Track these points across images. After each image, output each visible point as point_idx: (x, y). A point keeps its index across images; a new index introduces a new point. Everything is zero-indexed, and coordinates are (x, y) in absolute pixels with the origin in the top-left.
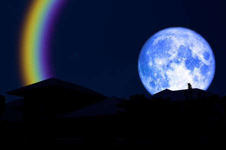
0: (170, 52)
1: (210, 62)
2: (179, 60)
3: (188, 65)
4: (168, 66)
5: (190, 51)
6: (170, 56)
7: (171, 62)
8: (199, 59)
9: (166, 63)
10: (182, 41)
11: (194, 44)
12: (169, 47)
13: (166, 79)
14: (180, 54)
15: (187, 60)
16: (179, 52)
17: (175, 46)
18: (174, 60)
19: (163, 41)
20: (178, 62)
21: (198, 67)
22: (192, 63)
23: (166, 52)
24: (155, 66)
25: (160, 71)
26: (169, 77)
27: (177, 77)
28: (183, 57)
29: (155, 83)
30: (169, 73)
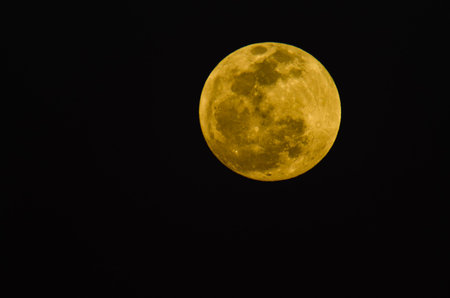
0: (240, 109)
1: (271, 48)
2: (256, 94)
3: (269, 81)
4: (264, 116)
5: (244, 75)
6: (246, 110)
7: (257, 109)
8: (262, 61)
9: (259, 119)
10: (224, 88)
11: (234, 67)
12: (230, 110)
13: (286, 123)
14: (247, 92)
15: (259, 81)
16: (242, 93)
17: (230, 99)
18: (254, 104)
19: (220, 121)
20: (260, 98)
21: (275, 65)
22: (266, 74)
23: (238, 117)
24: (260, 140)
25: (271, 131)
26: (285, 119)
27: (286, 104)
28: (252, 87)
29: (292, 145)
30: (277, 116)
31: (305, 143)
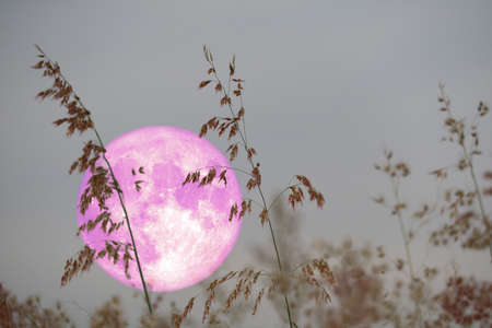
2: (162, 195)
3: (183, 201)
4: (142, 216)
11: (181, 153)
13: (147, 243)
15: (178, 190)
27: (168, 232)
28: (167, 187)
30: (149, 229)
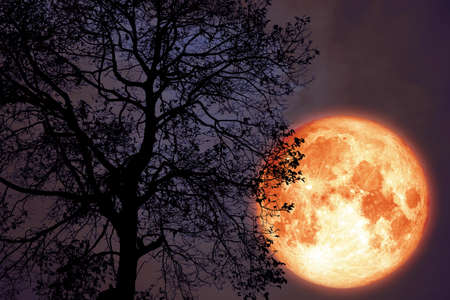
0: (336, 170)
1: (416, 215)
2: (352, 191)
3: (367, 208)
4: (324, 198)
5: (380, 178)
6: (334, 177)
7: (333, 191)
8: (396, 202)
9: (320, 192)
10: (367, 152)
11: (392, 166)
12: (337, 158)
13: (313, 225)
14: (355, 180)
15: (369, 196)
16: (355, 175)
17: (351, 159)
18: (340, 187)
19: (328, 142)
20: (347, 196)
21: (388, 218)
22: (376, 205)
23: (327, 166)
24: (297, 190)
25: (305, 204)
26: (318, 223)
27: (336, 227)
28: (361, 187)
29: (287, 227)
30: (322, 213)
31: (289, 243)
